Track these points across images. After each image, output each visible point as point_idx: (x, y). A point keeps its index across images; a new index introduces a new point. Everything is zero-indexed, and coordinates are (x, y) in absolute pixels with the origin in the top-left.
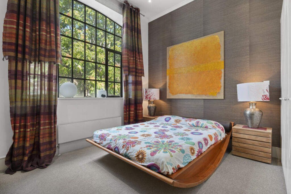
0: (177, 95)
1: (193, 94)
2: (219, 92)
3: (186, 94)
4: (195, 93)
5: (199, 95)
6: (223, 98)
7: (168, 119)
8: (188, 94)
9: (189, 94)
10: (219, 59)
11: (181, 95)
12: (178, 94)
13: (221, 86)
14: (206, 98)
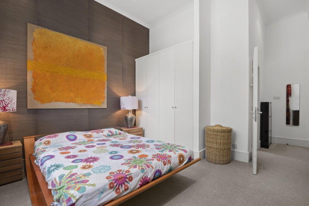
0: (50, 103)
1: (76, 102)
2: (103, 102)
3: (66, 102)
4: (79, 102)
5: (84, 104)
6: (106, 108)
7: (72, 137)
8: (69, 102)
9: (71, 103)
10: (104, 71)
11: (58, 103)
12: (53, 102)
13: (105, 97)
14: (92, 108)
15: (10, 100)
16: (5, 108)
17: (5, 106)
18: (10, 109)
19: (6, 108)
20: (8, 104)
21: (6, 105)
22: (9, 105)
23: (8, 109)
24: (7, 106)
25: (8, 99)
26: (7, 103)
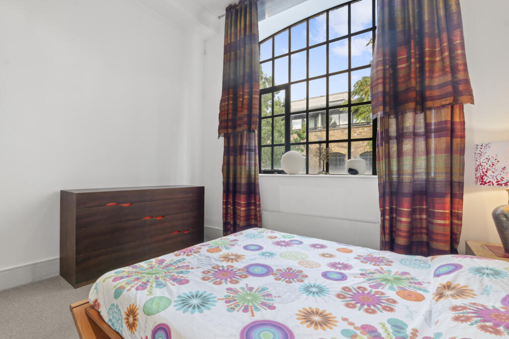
15: (490, 163)
16: (482, 178)
17: (482, 175)
18: (491, 180)
19: (484, 178)
20: (486, 172)
21: (483, 173)
22: (489, 173)
23: (487, 182)
24: (486, 176)
25: (486, 161)
26: (486, 170)
